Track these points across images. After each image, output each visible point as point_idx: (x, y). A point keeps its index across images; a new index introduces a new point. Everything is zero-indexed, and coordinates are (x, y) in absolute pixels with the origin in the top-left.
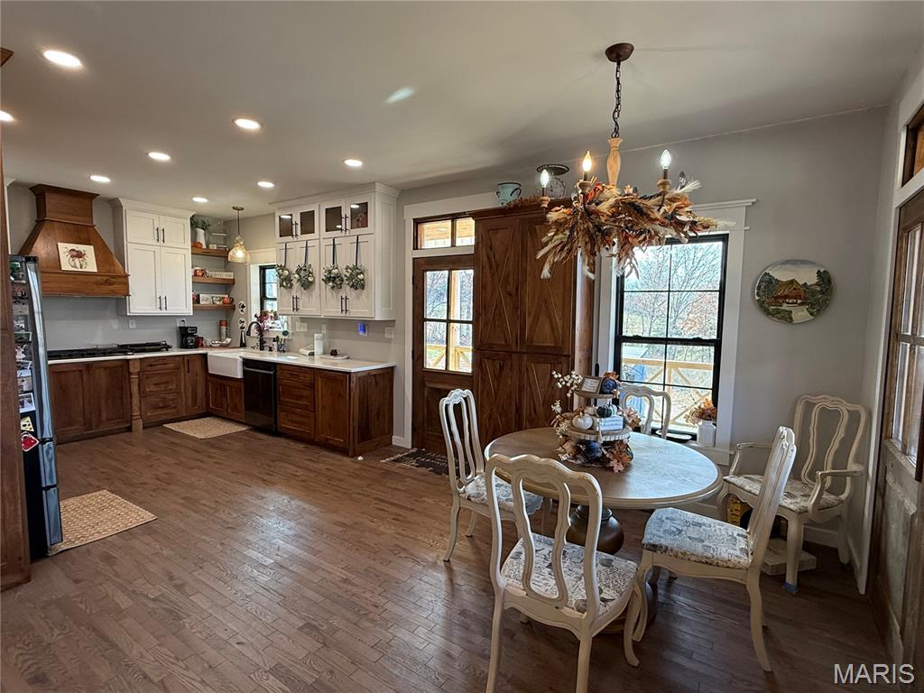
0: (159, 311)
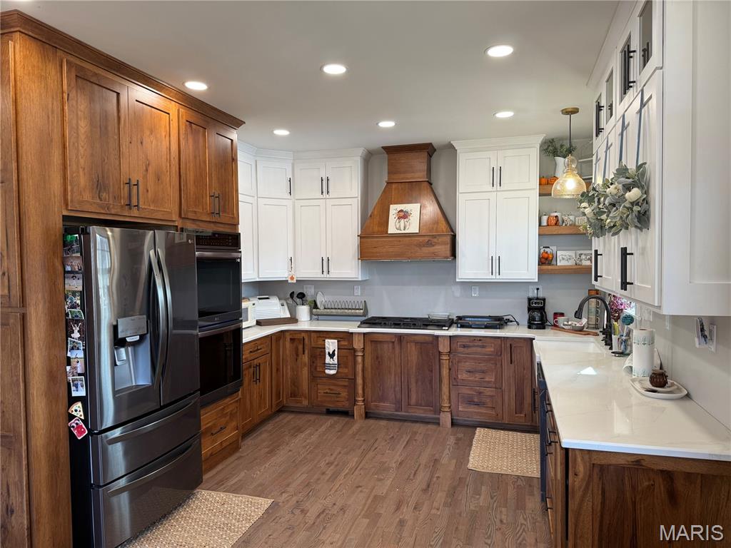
0: (490, 277)
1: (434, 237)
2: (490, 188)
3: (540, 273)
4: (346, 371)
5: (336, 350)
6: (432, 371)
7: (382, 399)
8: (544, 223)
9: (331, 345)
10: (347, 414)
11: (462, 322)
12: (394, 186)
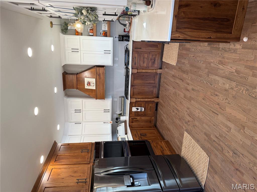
1: (97, 73)
2: (79, 53)
3: (110, 36)
4: (143, 104)
5: (136, 107)
6: (144, 75)
7: (152, 92)
8: (92, 34)
9: (134, 109)
10: (157, 104)
11: (127, 64)
12: (78, 87)
